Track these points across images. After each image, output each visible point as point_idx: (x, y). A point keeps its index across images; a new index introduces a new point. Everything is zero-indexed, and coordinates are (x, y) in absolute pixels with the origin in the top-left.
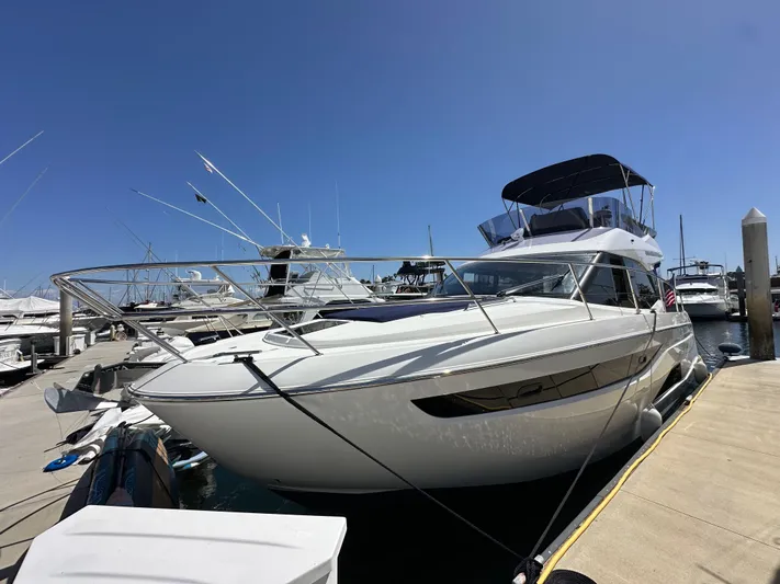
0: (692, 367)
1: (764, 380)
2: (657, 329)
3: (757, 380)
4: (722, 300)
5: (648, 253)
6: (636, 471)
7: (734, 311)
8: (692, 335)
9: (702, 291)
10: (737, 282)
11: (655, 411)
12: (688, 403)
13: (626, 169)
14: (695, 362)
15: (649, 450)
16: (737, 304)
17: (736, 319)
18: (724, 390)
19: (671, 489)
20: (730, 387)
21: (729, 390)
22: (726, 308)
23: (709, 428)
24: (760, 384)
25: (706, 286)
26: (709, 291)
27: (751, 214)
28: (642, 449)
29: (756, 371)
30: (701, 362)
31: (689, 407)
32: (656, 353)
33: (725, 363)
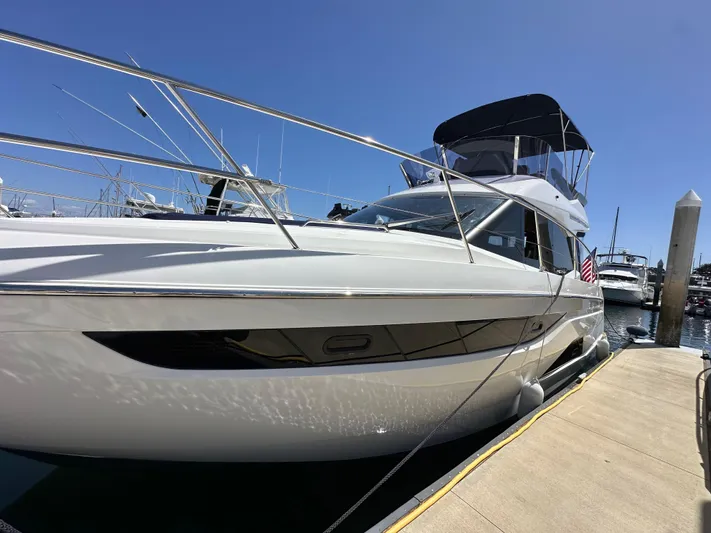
0: (595, 344)
1: (665, 366)
2: (561, 294)
3: (658, 365)
4: (640, 289)
5: (573, 217)
6: (484, 464)
7: (648, 300)
8: (602, 311)
9: (624, 278)
10: (657, 276)
11: (538, 387)
12: (580, 381)
13: (566, 118)
14: (599, 339)
15: (513, 436)
16: (652, 295)
17: (649, 308)
18: (622, 371)
19: (519, 498)
20: (628, 369)
21: (627, 372)
22: (641, 297)
23: (593, 414)
24: (661, 370)
25: (628, 274)
26: (630, 279)
27: (687, 197)
28: (506, 432)
29: (658, 356)
30: (606, 340)
31: (580, 386)
32: (555, 322)
33: (630, 344)
